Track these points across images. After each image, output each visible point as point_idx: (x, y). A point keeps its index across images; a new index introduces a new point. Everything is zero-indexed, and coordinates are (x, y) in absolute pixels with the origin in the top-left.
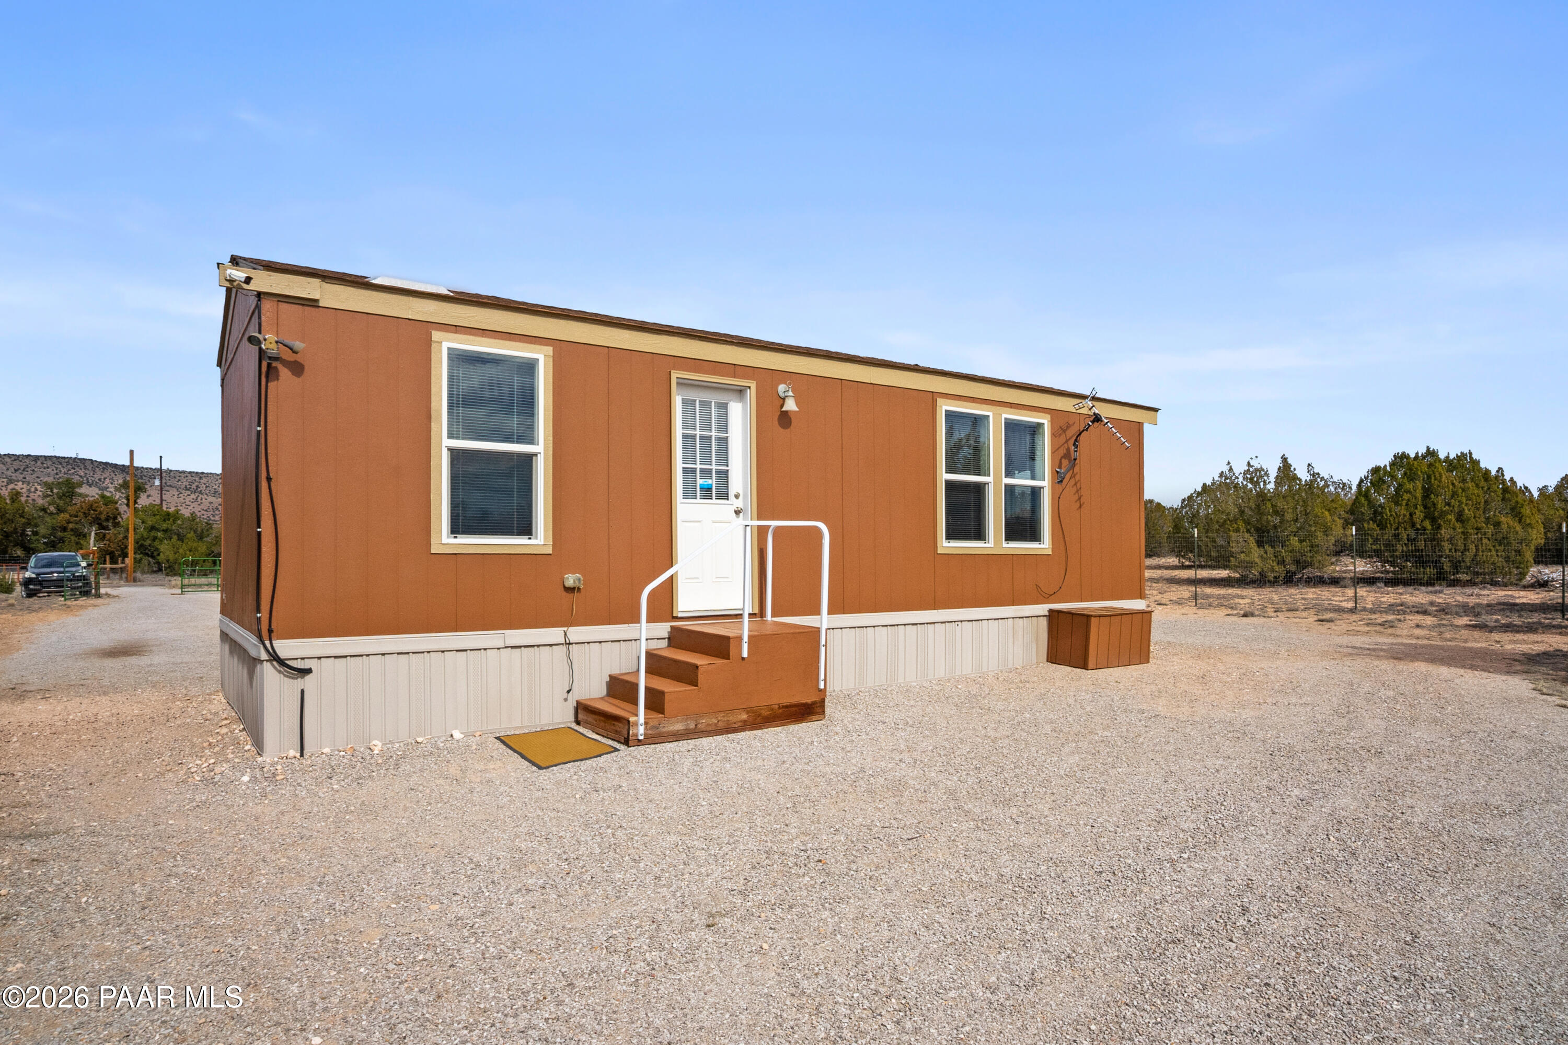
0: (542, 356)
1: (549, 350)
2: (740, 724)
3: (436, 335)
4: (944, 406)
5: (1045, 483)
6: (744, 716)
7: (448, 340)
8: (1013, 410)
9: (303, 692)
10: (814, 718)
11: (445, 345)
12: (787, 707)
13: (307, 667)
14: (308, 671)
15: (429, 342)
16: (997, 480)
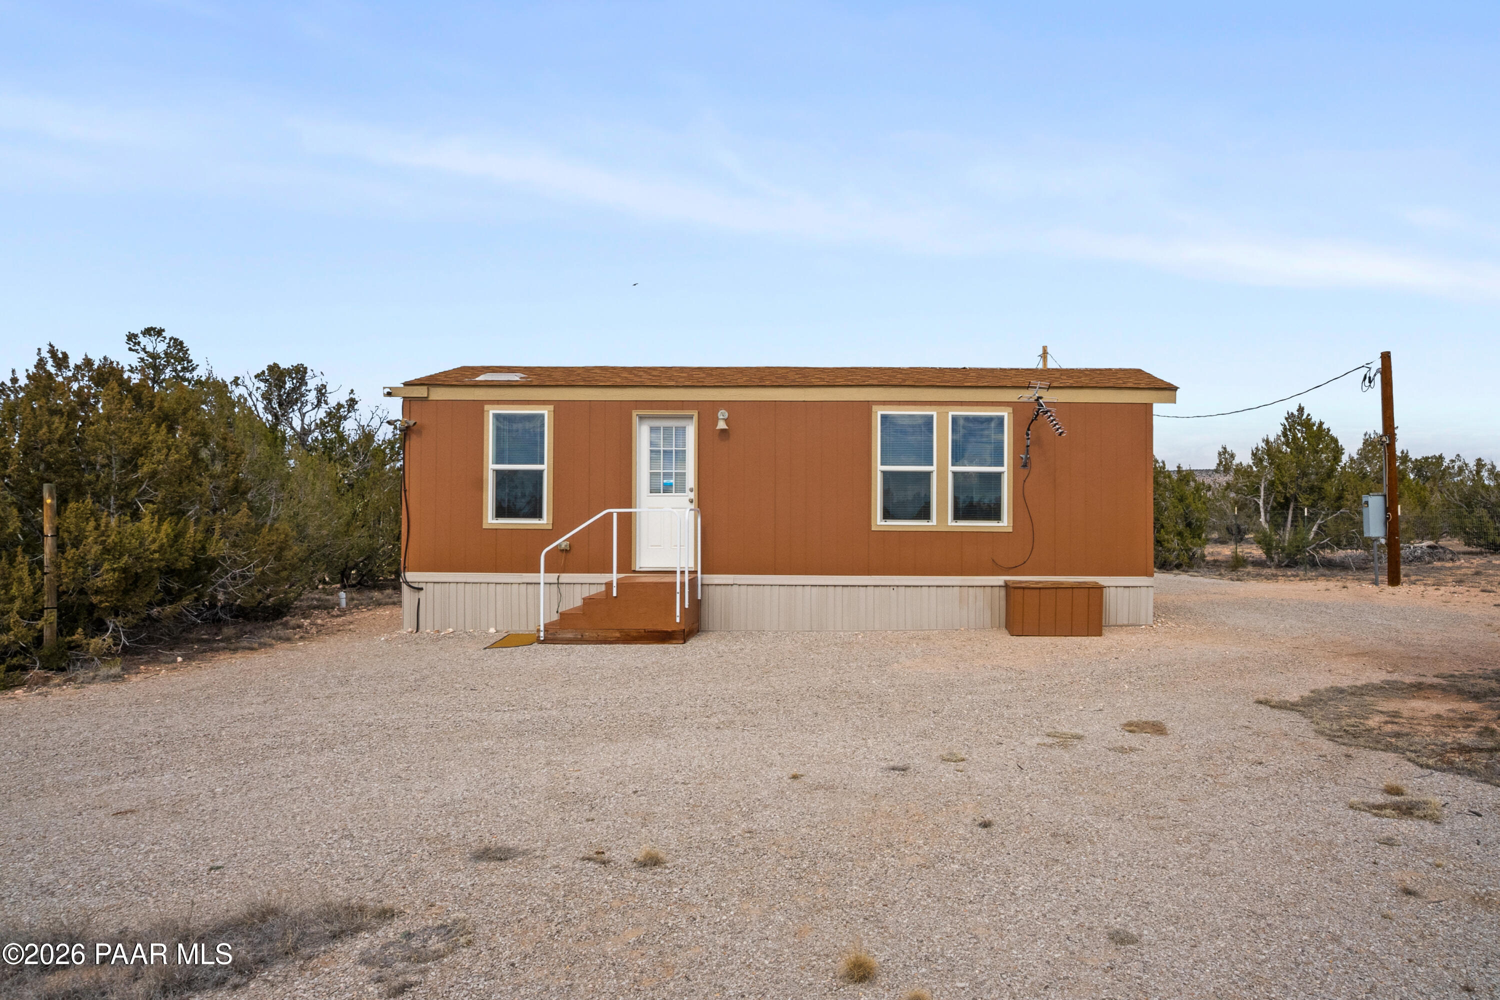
0: (546, 412)
1: (551, 407)
2: (614, 639)
3: (486, 407)
4: (879, 412)
5: (1005, 469)
6: (618, 635)
7: (494, 409)
8: (964, 407)
9: (419, 600)
10: (674, 642)
11: (491, 412)
12: (651, 632)
13: (420, 587)
14: (422, 589)
15: (483, 411)
16: (942, 470)
